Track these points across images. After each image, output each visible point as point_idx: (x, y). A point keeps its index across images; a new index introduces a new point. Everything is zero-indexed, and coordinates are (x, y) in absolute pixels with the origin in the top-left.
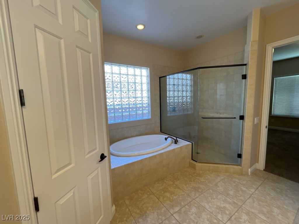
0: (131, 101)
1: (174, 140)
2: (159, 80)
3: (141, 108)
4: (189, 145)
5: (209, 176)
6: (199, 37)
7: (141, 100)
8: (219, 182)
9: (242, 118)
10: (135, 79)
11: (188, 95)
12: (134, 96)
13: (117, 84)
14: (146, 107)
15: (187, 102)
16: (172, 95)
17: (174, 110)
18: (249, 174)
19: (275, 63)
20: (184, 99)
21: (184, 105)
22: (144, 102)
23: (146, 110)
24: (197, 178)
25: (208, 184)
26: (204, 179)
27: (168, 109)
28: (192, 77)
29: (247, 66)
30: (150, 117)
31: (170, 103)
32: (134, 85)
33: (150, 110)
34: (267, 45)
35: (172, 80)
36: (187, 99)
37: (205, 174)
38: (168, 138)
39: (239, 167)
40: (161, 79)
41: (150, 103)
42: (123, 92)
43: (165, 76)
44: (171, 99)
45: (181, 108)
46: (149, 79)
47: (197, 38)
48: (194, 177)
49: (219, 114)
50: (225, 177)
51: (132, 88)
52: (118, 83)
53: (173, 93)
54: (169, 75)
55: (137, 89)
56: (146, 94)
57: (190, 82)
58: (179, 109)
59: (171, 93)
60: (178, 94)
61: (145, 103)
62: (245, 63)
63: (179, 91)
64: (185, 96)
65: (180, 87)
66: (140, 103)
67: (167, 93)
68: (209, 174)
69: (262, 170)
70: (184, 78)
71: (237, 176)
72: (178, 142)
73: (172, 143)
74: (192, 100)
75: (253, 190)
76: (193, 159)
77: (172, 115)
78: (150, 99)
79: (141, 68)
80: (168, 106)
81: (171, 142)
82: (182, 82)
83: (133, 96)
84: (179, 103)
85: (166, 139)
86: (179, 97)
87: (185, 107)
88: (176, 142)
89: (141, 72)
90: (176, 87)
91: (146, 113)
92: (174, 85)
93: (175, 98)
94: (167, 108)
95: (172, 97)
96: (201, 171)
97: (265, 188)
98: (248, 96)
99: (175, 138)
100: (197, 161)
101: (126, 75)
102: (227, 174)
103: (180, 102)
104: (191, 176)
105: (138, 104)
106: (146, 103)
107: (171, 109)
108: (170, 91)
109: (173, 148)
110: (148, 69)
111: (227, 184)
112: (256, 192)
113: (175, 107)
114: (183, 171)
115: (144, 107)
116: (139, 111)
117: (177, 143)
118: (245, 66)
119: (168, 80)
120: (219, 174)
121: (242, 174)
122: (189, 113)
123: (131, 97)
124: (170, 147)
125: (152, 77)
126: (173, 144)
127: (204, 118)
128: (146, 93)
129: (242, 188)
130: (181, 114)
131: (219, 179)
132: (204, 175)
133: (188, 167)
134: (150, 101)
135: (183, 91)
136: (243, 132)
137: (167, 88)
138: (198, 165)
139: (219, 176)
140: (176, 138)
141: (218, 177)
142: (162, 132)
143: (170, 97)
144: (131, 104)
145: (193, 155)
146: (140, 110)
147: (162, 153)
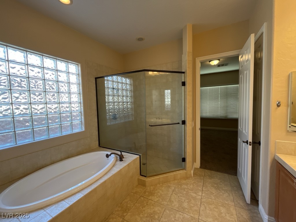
0: (50, 108)
1: (118, 157)
2: (94, 82)
3: (68, 118)
4: (136, 159)
5: (161, 192)
6: (140, 39)
7: (68, 106)
8: (172, 194)
9: (184, 122)
10: (58, 76)
11: (128, 101)
12: (56, 101)
13: (21, 80)
14: (77, 116)
15: (128, 109)
16: (112, 101)
17: (115, 118)
18: (192, 176)
19: (201, 75)
20: (125, 104)
21: (125, 111)
22: (73, 109)
23: (77, 120)
24: (149, 198)
25: (163, 203)
26: (157, 198)
27: (107, 117)
28: (132, 82)
29: (185, 73)
30: (84, 130)
31: (109, 110)
32: (55, 85)
33: (83, 120)
34: (196, 58)
35: (110, 83)
36: (127, 105)
37: (157, 189)
38: (110, 155)
39: (184, 171)
40: (97, 79)
41: (82, 110)
42: (35, 95)
43: (103, 77)
44: (111, 105)
45: (122, 115)
46: (80, 78)
47: (138, 39)
48: (146, 199)
49: (158, 119)
50: (175, 186)
51: (53, 89)
52: (23, 80)
53: (112, 99)
54: (107, 76)
55: (61, 91)
56: (75, 98)
57: (130, 87)
58: (120, 116)
59: (111, 98)
60: (118, 99)
61: (75, 110)
62: (183, 71)
63: (119, 96)
64: (125, 102)
65: (120, 92)
66: (67, 111)
67: (106, 97)
68: (160, 188)
69: (199, 168)
70: (123, 82)
71: (184, 181)
72: (123, 158)
73: (117, 161)
74: (133, 106)
75: (200, 194)
76: (142, 174)
77: (112, 123)
78: (82, 105)
79: (68, 62)
80: (108, 113)
81: (115, 160)
82: (122, 86)
83: (53, 100)
84: (119, 109)
85: (108, 156)
86: (119, 103)
87: (126, 113)
88: (121, 158)
89: (68, 68)
90: (115, 91)
91: (77, 124)
92: (113, 88)
93: (115, 104)
94: (106, 115)
95: (111, 102)
96: (151, 187)
97: (207, 187)
98: (187, 101)
99: (119, 153)
100: (146, 175)
101: (39, 67)
102: (176, 181)
103: (116, 108)
104: (142, 198)
105: (63, 111)
106: (77, 110)
107: (111, 116)
108: (109, 95)
109: (119, 169)
110: (78, 65)
111: (179, 195)
112: (203, 195)
113: (115, 114)
114: (132, 194)
115: (74, 116)
116: (66, 122)
117: (122, 160)
118: (183, 74)
119: (106, 83)
120: (169, 185)
121: (187, 178)
122: (131, 119)
123: (50, 101)
124: (114, 168)
125: (84, 75)
126: (119, 162)
127: (151, 126)
128: (77, 96)
129: (192, 194)
130: (122, 121)
131: (171, 190)
132: (156, 192)
133: (137, 186)
134: (82, 108)
135: (123, 96)
136: (185, 136)
137: (105, 92)
138: (148, 180)
139: (169, 187)
140: (121, 153)
141: (170, 189)
142: (100, 147)
143: (109, 103)
144: (51, 112)
145: (141, 169)
146: (68, 121)
147: (105, 182)
